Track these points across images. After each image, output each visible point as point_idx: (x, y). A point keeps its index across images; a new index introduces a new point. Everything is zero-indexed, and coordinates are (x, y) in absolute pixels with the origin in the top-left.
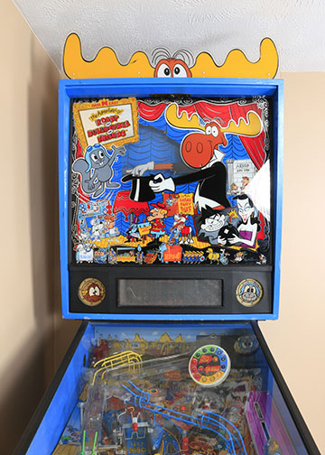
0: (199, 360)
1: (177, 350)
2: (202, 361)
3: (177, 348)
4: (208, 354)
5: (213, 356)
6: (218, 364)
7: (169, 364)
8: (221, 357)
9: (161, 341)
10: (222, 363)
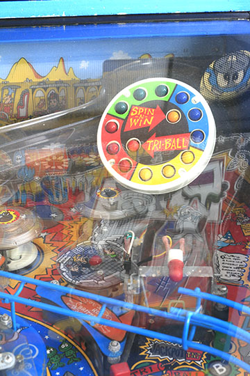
0: (125, 121)
1: (53, 100)
2: (133, 123)
3: (54, 96)
4: (151, 105)
5: (166, 107)
6: (180, 129)
7: (40, 138)
8: (186, 108)
9: (11, 80)
10: (193, 126)
